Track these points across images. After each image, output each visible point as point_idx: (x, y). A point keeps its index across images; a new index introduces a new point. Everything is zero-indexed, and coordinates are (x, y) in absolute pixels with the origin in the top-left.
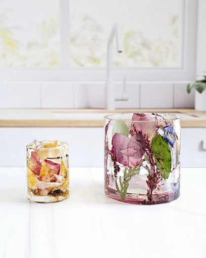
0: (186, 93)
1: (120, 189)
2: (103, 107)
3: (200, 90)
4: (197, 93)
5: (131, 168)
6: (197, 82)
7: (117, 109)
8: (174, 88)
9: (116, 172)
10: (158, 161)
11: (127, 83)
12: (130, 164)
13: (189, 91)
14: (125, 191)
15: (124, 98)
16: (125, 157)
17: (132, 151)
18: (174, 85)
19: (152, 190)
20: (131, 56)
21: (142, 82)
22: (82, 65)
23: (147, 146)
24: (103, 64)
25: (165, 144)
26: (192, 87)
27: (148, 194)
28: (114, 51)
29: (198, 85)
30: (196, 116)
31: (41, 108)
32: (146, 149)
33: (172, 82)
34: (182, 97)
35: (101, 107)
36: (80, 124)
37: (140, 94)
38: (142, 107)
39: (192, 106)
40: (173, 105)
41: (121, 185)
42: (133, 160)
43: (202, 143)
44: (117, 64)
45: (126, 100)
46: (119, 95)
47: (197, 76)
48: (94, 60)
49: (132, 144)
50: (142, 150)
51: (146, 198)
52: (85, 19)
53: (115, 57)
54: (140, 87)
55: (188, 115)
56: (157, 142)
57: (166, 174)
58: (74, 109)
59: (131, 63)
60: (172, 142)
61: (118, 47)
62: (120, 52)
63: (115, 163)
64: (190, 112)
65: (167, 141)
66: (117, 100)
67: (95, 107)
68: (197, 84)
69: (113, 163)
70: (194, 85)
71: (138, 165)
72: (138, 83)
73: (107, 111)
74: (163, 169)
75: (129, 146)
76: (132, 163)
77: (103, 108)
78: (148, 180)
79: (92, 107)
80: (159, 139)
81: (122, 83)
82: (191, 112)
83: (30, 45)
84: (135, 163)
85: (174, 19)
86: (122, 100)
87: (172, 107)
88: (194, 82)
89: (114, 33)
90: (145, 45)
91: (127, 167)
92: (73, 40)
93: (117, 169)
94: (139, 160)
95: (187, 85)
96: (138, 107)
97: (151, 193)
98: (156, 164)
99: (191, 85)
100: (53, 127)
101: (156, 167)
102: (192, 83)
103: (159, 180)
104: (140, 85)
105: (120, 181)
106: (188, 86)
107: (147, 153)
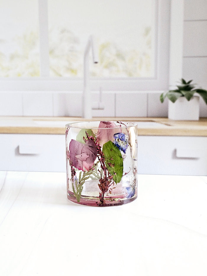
0: (160, 102)
1: (76, 192)
2: (81, 115)
3: (173, 100)
4: (170, 102)
5: (85, 172)
6: (170, 91)
7: (93, 117)
8: (148, 97)
9: (72, 175)
10: (110, 166)
11: (103, 92)
12: (84, 169)
13: (162, 101)
14: (80, 193)
15: (101, 107)
16: (80, 162)
17: (85, 156)
18: (148, 94)
19: (104, 193)
20: (107, 67)
21: (117, 92)
22: (61, 76)
23: (98, 152)
24: (80, 74)
25: (116, 150)
26: (165, 96)
27: (100, 196)
28: (91, 62)
29: (171, 95)
30: (169, 125)
31: (23, 116)
32: (98, 154)
33: (146, 92)
34: (155, 106)
35: (78, 115)
36: (59, 132)
37: (115, 103)
38: (117, 115)
39: (165, 116)
40: (147, 114)
41: (77, 188)
42: (86, 165)
43: (175, 151)
44: (94, 74)
45: (103, 109)
46: (96, 104)
47: (170, 86)
48: (72, 70)
49: (85, 150)
50: (94, 156)
51: (98, 200)
52: (63, 31)
53: (92, 67)
54: (115, 96)
55: (162, 123)
56: (108, 148)
57: (117, 178)
58: (53, 117)
59: (106, 73)
60: (124, 148)
61: (94, 58)
62: (96, 63)
63: (72, 167)
64: (163, 121)
65: (118, 147)
66: (93, 109)
67: (73, 115)
68: (171, 93)
69: (71, 167)
70: (167, 95)
71: (90, 169)
72: (113, 92)
73: (84, 119)
74: (114, 173)
75: (83, 152)
76: (85, 167)
77: (81, 117)
78: (100, 183)
79: (70, 115)
80: (109, 145)
81: (98, 92)
82: (165, 121)
83: (12, 57)
84: (88, 167)
85: (147, 31)
86: (99, 109)
87: (146, 116)
88: (167, 91)
89: (90, 44)
90: (120, 56)
91: (81, 171)
92: (52, 52)
93: (74, 173)
94: (91, 165)
95: (160, 95)
96: (114, 116)
97: (103, 195)
98: (107, 169)
99: (164, 95)
100: (34, 134)
101: (107, 172)
102: (165, 92)
103: (110, 184)
104: (115, 95)
105: (76, 185)
106: (162, 95)
107: (99, 158)
